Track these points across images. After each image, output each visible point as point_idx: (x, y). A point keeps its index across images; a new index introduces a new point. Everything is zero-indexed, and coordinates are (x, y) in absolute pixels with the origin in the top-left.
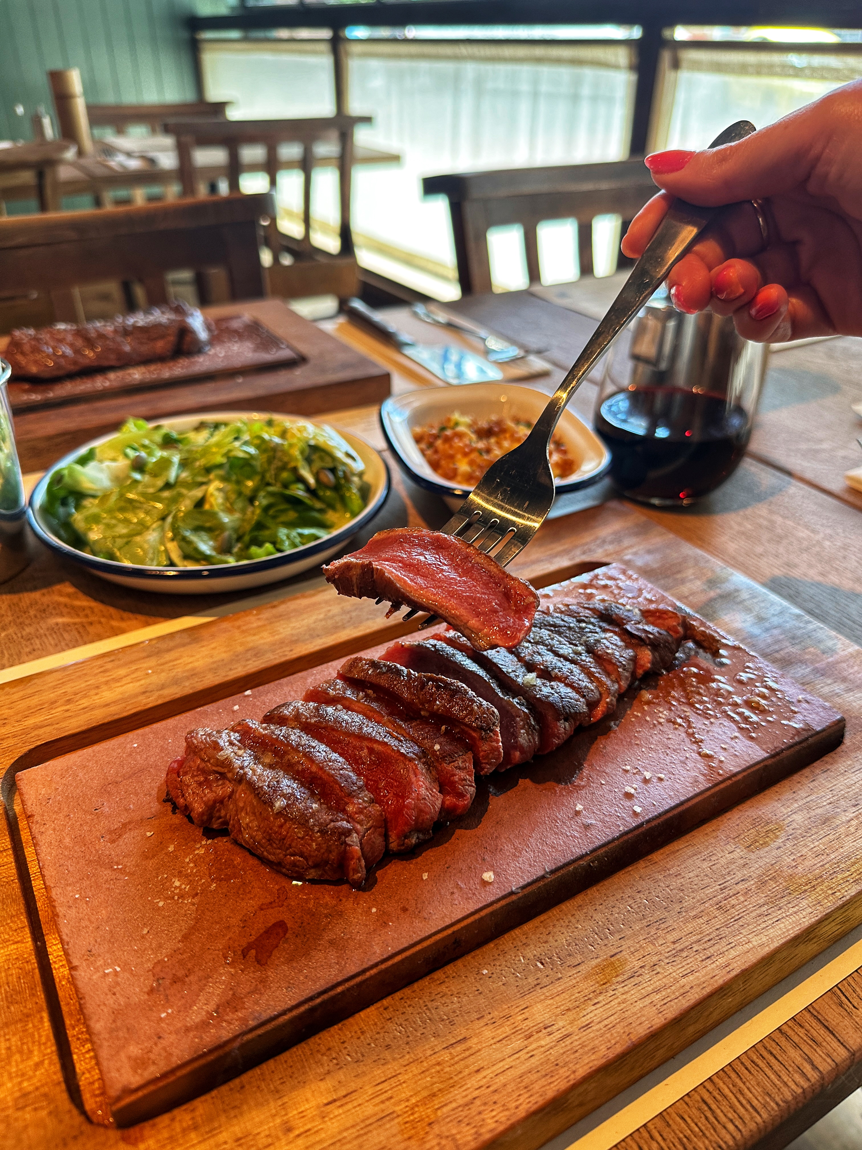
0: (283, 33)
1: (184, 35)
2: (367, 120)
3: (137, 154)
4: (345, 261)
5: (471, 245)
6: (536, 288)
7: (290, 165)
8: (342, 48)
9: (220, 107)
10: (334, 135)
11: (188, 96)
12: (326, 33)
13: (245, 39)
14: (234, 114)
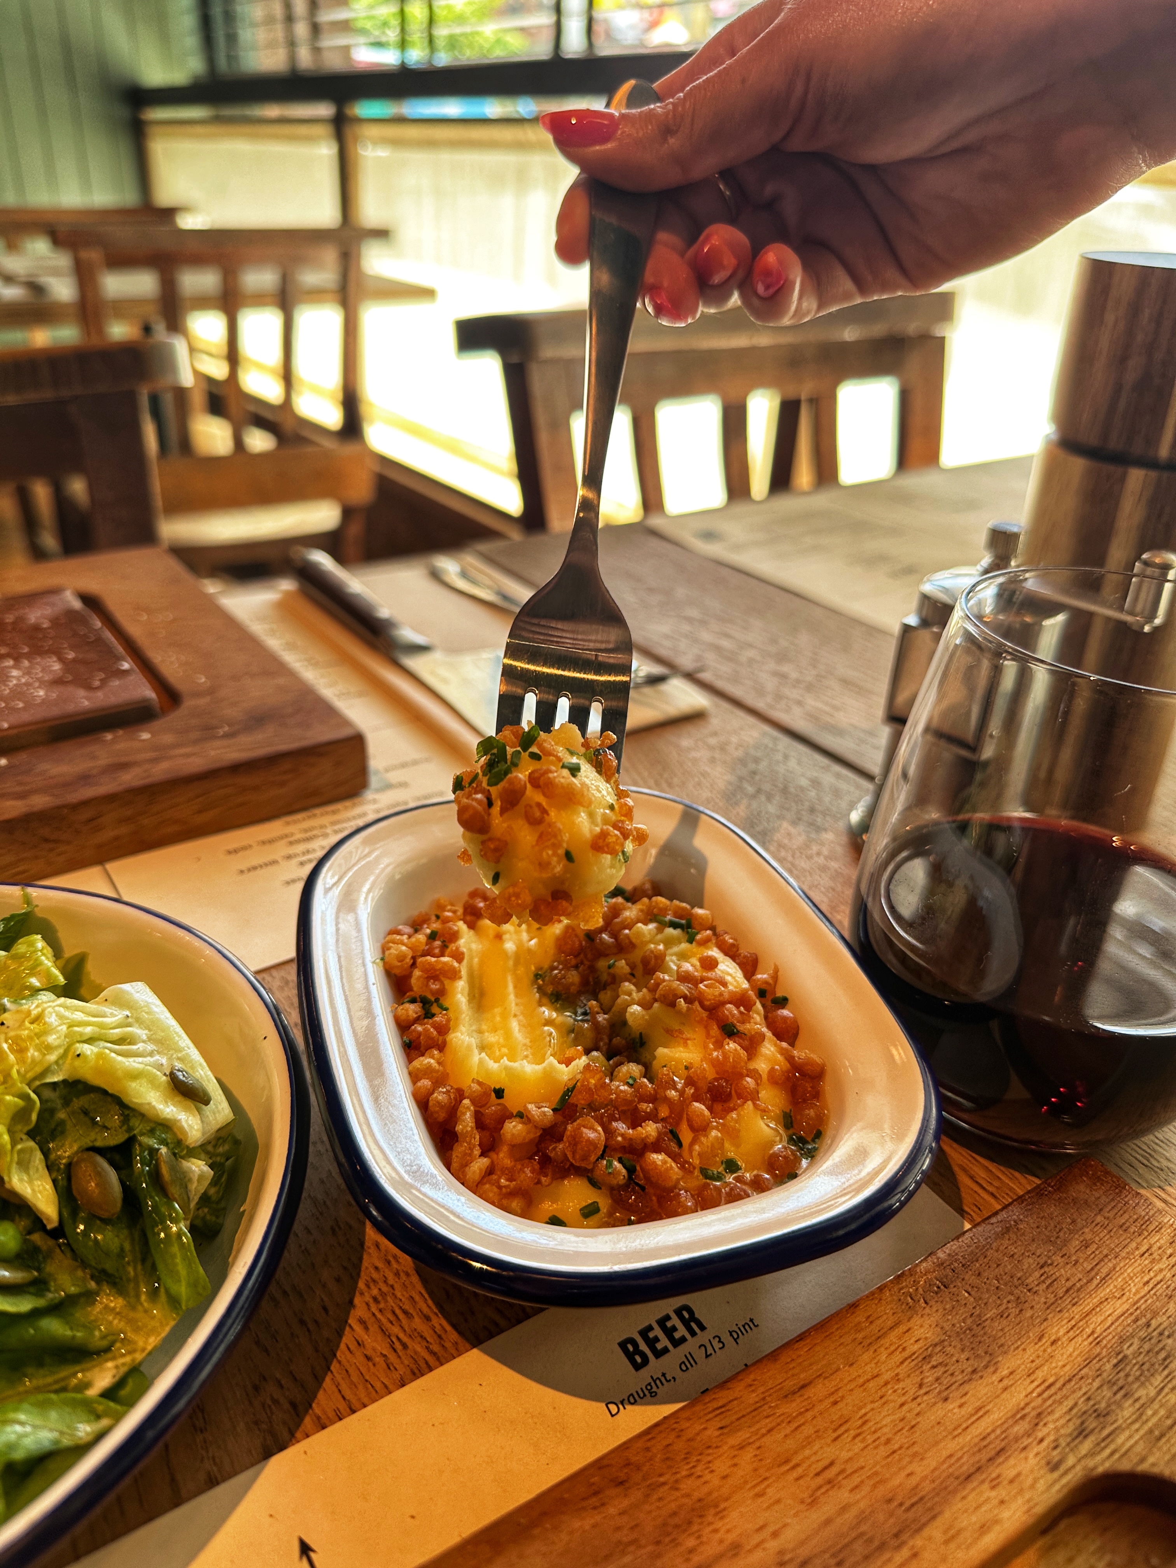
0: (273, 111)
1: (123, 112)
2: (382, 234)
3: (24, 279)
4: (349, 449)
5: (543, 438)
6: (656, 521)
7: (259, 300)
8: (349, 131)
9: (169, 213)
10: (330, 256)
11: (129, 197)
12: (324, 110)
13: (217, 120)
14: (188, 222)
